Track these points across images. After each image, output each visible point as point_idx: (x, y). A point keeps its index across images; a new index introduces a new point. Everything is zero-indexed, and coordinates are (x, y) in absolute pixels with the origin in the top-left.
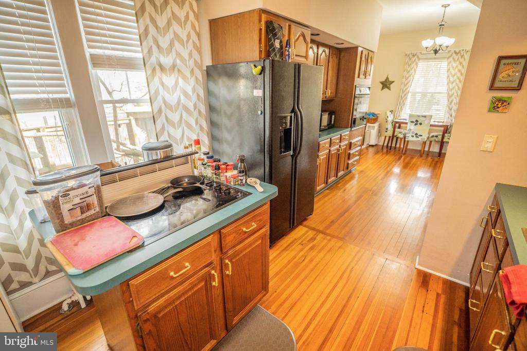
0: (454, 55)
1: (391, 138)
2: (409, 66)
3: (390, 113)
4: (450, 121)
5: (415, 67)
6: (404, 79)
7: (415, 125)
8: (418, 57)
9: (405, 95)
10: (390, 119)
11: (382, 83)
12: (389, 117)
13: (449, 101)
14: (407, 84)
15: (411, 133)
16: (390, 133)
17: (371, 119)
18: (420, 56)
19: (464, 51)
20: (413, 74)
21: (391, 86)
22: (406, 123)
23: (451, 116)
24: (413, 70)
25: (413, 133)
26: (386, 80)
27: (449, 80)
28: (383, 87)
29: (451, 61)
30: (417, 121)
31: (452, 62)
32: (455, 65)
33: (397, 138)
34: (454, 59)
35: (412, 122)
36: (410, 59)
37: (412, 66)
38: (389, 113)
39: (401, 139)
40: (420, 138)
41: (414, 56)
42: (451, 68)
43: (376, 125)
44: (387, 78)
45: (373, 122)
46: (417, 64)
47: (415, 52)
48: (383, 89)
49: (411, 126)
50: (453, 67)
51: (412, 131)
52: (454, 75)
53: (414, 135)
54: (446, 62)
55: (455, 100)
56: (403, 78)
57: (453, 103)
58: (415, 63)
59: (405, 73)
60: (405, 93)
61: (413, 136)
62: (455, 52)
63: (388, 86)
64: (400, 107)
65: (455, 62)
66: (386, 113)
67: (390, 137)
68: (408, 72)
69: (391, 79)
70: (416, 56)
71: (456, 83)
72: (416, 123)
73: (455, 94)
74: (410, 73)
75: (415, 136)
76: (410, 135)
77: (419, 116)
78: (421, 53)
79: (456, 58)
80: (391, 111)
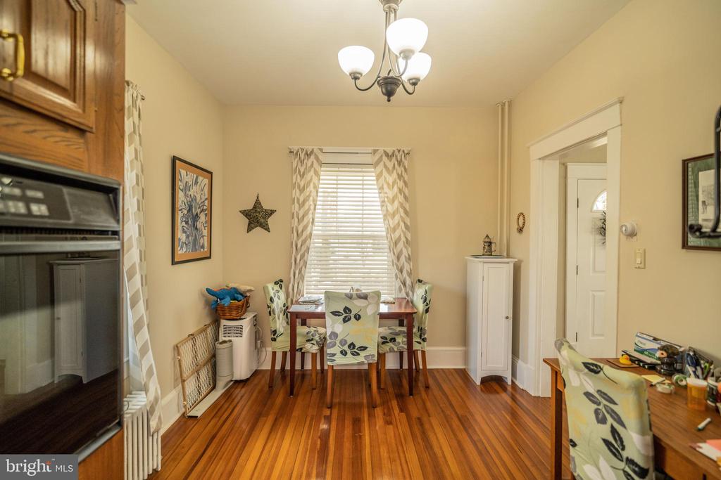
0: (385, 158)
1: (289, 354)
2: (302, 176)
3: (277, 287)
4: (404, 295)
5: (315, 179)
6: (297, 205)
7: (345, 321)
8: (317, 159)
9: (304, 242)
10: (278, 304)
11: (246, 214)
12: (276, 299)
13: (394, 253)
14: (304, 216)
15: (338, 344)
16: (283, 343)
17: (230, 308)
18: (322, 158)
19: (401, 152)
20: (314, 194)
21: (270, 221)
22: (321, 316)
23: (404, 284)
24: (312, 185)
25: (343, 342)
26: (255, 207)
27: (387, 210)
28: (250, 224)
29: (381, 172)
30: (347, 310)
31: (385, 173)
32: (390, 179)
33: (303, 355)
34: (385, 166)
35: (335, 313)
36: (302, 162)
37: (308, 176)
38: (272, 289)
39: (314, 356)
40: (363, 354)
41: (308, 155)
42: (385, 186)
43: (246, 323)
44: (258, 203)
45: (234, 315)
46: (317, 174)
47: (309, 148)
48: (250, 229)
49: (334, 326)
50: (388, 184)
51: (340, 338)
52: (393, 201)
53: (346, 348)
54: (373, 174)
55: (404, 250)
56: (293, 203)
57: (403, 259)
58: (313, 169)
59: (296, 193)
60: (304, 237)
61: (344, 353)
62: (386, 154)
63: (263, 220)
64: (297, 272)
65: (389, 173)
66: (265, 289)
67: (285, 354)
68: (302, 190)
69: (266, 206)
70: (312, 157)
71: (401, 217)
72: (347, 315)
73: (403, 239)
74: (307, 192)
75: (349, 352)
76: (336, 350)
77: (350, 297)
78: (321, 150)
79: (390, 165)
80: (279, 283)
